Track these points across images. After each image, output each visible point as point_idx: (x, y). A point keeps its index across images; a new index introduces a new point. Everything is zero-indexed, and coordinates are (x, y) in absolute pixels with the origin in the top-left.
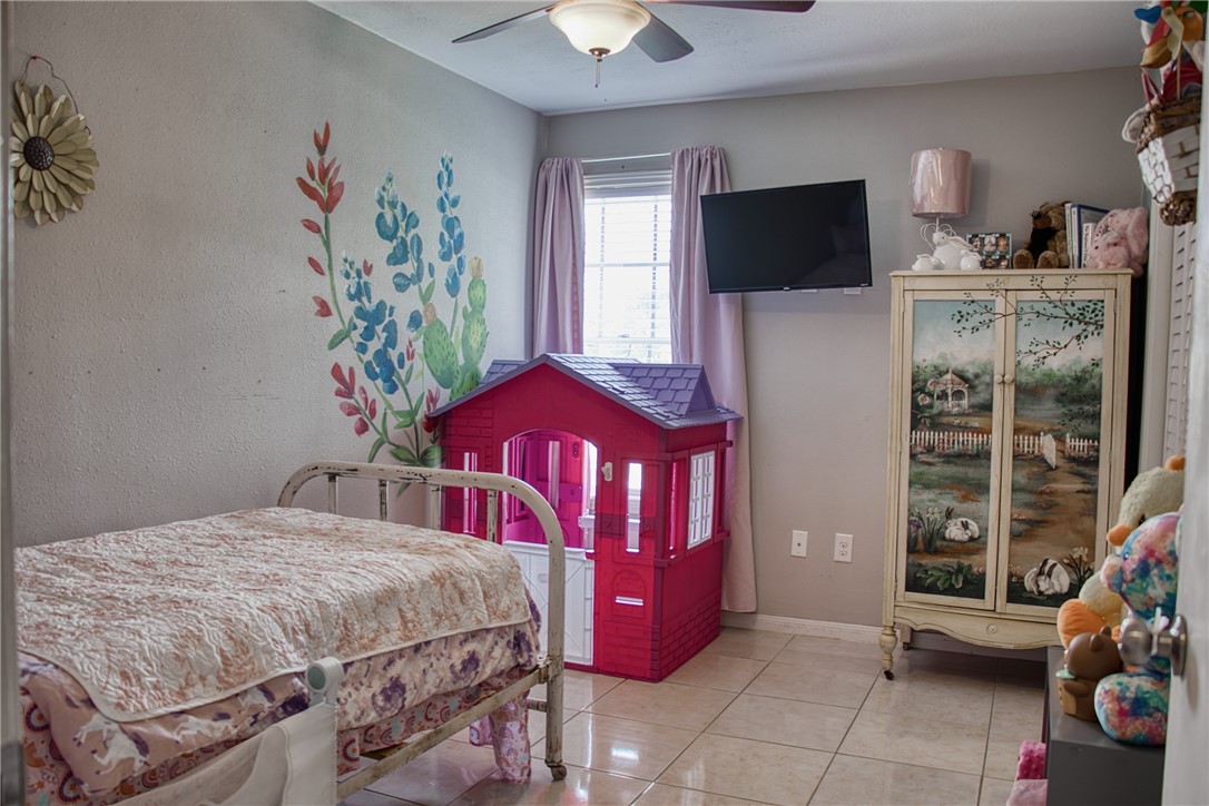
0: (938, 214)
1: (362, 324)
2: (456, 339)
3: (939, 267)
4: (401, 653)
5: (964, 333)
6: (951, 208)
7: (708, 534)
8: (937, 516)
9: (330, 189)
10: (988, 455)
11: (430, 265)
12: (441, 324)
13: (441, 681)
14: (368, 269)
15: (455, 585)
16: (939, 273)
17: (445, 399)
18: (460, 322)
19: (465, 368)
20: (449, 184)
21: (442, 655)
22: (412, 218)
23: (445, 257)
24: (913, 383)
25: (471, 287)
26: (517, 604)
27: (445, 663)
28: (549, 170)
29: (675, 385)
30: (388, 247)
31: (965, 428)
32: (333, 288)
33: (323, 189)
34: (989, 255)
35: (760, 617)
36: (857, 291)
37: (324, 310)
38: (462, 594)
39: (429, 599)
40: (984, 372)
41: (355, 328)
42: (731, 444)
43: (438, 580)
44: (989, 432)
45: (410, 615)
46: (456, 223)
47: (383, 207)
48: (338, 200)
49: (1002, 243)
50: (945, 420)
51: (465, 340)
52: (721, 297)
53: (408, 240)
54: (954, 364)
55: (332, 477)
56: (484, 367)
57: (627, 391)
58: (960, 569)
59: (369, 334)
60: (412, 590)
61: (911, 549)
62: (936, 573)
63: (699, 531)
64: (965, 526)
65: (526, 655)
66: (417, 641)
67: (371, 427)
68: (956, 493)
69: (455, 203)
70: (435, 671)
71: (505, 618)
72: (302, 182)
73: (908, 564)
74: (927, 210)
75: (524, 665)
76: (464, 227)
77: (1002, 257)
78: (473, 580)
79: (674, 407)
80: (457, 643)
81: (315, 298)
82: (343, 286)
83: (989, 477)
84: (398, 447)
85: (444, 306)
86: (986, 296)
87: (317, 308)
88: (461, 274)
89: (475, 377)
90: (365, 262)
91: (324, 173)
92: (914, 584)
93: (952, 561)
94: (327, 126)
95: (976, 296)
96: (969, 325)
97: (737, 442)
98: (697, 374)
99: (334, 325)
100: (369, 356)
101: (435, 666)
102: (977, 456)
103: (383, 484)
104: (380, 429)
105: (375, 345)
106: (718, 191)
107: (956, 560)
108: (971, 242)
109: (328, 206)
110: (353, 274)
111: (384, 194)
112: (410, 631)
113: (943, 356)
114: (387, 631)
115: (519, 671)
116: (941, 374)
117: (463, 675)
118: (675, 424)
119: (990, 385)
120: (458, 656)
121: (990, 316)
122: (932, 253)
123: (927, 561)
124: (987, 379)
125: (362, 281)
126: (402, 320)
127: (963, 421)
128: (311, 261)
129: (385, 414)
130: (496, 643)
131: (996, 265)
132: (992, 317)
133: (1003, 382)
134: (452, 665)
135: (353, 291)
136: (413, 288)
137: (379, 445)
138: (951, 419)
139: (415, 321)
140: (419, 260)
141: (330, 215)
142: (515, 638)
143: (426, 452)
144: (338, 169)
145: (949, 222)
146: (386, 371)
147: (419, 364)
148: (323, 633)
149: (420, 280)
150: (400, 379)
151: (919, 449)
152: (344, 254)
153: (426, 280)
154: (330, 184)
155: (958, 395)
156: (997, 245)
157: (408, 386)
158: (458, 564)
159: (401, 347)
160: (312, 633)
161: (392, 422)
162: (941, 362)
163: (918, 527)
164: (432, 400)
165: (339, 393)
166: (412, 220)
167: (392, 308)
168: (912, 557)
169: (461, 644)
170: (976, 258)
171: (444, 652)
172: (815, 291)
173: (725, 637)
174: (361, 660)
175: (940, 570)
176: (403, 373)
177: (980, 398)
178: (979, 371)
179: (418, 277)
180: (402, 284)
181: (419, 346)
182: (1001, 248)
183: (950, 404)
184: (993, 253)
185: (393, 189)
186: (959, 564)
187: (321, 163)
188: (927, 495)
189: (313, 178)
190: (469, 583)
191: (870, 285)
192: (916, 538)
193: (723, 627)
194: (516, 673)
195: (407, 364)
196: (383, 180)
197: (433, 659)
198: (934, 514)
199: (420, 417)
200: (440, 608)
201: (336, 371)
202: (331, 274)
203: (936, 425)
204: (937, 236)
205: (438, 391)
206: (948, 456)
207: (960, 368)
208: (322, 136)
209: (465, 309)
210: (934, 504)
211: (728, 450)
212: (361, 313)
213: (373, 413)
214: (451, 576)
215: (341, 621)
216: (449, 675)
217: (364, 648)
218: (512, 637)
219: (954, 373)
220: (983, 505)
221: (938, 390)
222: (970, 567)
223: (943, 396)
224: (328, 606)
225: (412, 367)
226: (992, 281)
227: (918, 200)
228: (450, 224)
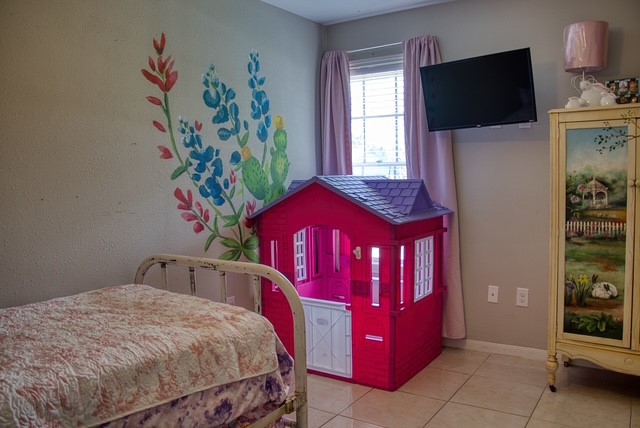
0: (584, 68)
1: (195, 162)
2: (266, 168)
3: (584, 105)
4: (157, 409)
5: (604, 151)
6: (593, 63)
7: (430, 291)
8: (586, 281)
9: (168, 76)
10: (623, 238)
11: (245, 123)
12: (255, 159)
13: (196, 424)
14: (199, 127)
15: (212, 351)
16: (585, 109)
17: (260, 205)
18: (269, 157)
19: (274, 186)
20: (257, 70)
21: (198, 405)
22: (230, 93)
23: (256, 116)
24: (567, 187)
25: (276, 135)
26: (267, 359)
27: (200, 411)
28: (328, 59)
29: (403, 194)
30: (213, 112)
31: (606, 219)
32: (173, 140)
33: (162, 77)
34: (622, 95)
35: (468, 341)
36: (527, 125)
37: (167, 154)
38: (217, 358)
39: (187, 364)
40: (620, 179)
41: (191, 164)
42: (446, 230)
43: (197, 349)
44: (624, 221)
45: (167, 379)
46: (263, 95)
47: (208, 86)
48: (174, 82)
49: (632, 85)
50: (591, 213)
51: (273, 169)
52: (437, 133)
53: (228, 107)
54: (597, 174)
55: (163, 265)
56: (287, 185)
57: (369, 199)
58: (603, 318)
59: (201, 168)
60: (172, 359)
61: (568, 303)
62: (587, 321)
63: (423, 288)
64: (607, 288)
65: (276, 394)
66: (171, 399)
67: (205, 227)
68: (600, 265)
69: (261, 82)
70: (191, 418)
71: (256, 371)
72: (146, 73)
73: (565, 314)
74: (575, 66)
75: (275, 401)
76: (269, 97)
77: (633, 96)
78: (228, 346)
79: (402, 209)
80: (212, 394)
81: (159, 147)
82: (180, 138)
83: (625, 254)
84: (227, 239)
85: (255, 148)
86: (621, 123)
87: (161, 153)
88: (268, 126)
89: (281, 191)
90: (196, 122)
91: (162, 66)
92: (569, 328)
93: (598, 313)
94: (163, 35)
95: (613, 124)
96: (608, 145)
97: (451, 228)
98: (418, 186)
99: (174, 164)
100: (202, 182)
101: (190, 414)
102: (615, 238)
103: (192, 270)
104: (213, 228)
105: (206, 175)
106: (433, 63)
107: (600, 312)
108: (608, 86)
109: (166, 88)
110: (187, 130)
111: (209, 78)
112: (166, 392)
113: (588, 168)
114: (147, 393)
115: (270, 405)
116: (587, 181)
117: (217, 416)
118: (399, 221)
119: (624, 188)
120: (212, 404)
121: (623, 138)
122: (579, 96)
123: (580, 312)
124: (622, 183)
125: (194, 135)
126: (225, 158)
127: (604, 213)
128: (156, 123)
129: (216, 219)
130: (250, 389)
131: (629, 101)
132: (625, 139)
133: (635, 185)
134: (207, 412)
135: (188, 141)
136: (233, 138)
137: (212, 238)
138: (595, 213)
139: (235, 158)
140: (237, 120)
141: (168, 94)
142: (267, 382)
143: (247, 241)
144: (172, 63)
145: (591, 74)
146: (215, 191)
147: (239, 185)
148: (80, 404)
149: (238, 132)
150: (226, 196)
151: (572, 234)
152: (180, 118)
153: (242, 132)
154: (167, 73)
155: (600, 195)
156: (628, 87)
157: (232, 200)
158: (218, 334)
159: (226, 175)
160: (68, 406)
161: (221, 223)
162: (587, 172)
163: (573, 288)
164: (250, 207)
165: (180, 207)
166: (231, 95)
167: (218, 151)
168: (568, 310)
169: (216, 394)
170: (612, 97)
171: (200, 402)
172: (499, 126)
173: (445, 355)
174: (117, 420)
175: (589, 318)
176: (228, 192)
177: (618, 196)
178: (615, 178)
179: (237, 130)
180: (224, 135)
181: (239, 174)
182: (631, 89)
183: (594, 202)
184: (626, 93)
185: (214, 75)
186: (603, 315)
187: (160, 60)
188: (578, 266)
189: (154, 70)
190: (224, 349)
191: (536, 120)
192: (571, 296)
193: (444, 347)
194: (270, 406)
195: (231, 186)
196: (208, 70)
197: (189, 409)
198: (584, 279)
199: (242, 219)
200: (197, 370)
201: (178, 194)
202: (171, 131)
203: (584, 217)
204: (583, 84)
205: (254, 202)
206: (593, 238)
207: (601, 176)
208: (159, 42)
209: (272, 149)
210: (583, 273)
211: (445, 234)
212: (195, 155)
213: (207, 218)
214: (209, 344)
215: (99, 392)
216: (203, 419)
217: (122, 410)
218: (264, 383)
219: (596, 180)
220: (620, 273)
221: (585, 192)
222: (611, 317)
223: (589, 196)
224: (88, 381)
225: (234, 187)
226: (625, 112)
227: (569, 60)
228: (259, 96)
